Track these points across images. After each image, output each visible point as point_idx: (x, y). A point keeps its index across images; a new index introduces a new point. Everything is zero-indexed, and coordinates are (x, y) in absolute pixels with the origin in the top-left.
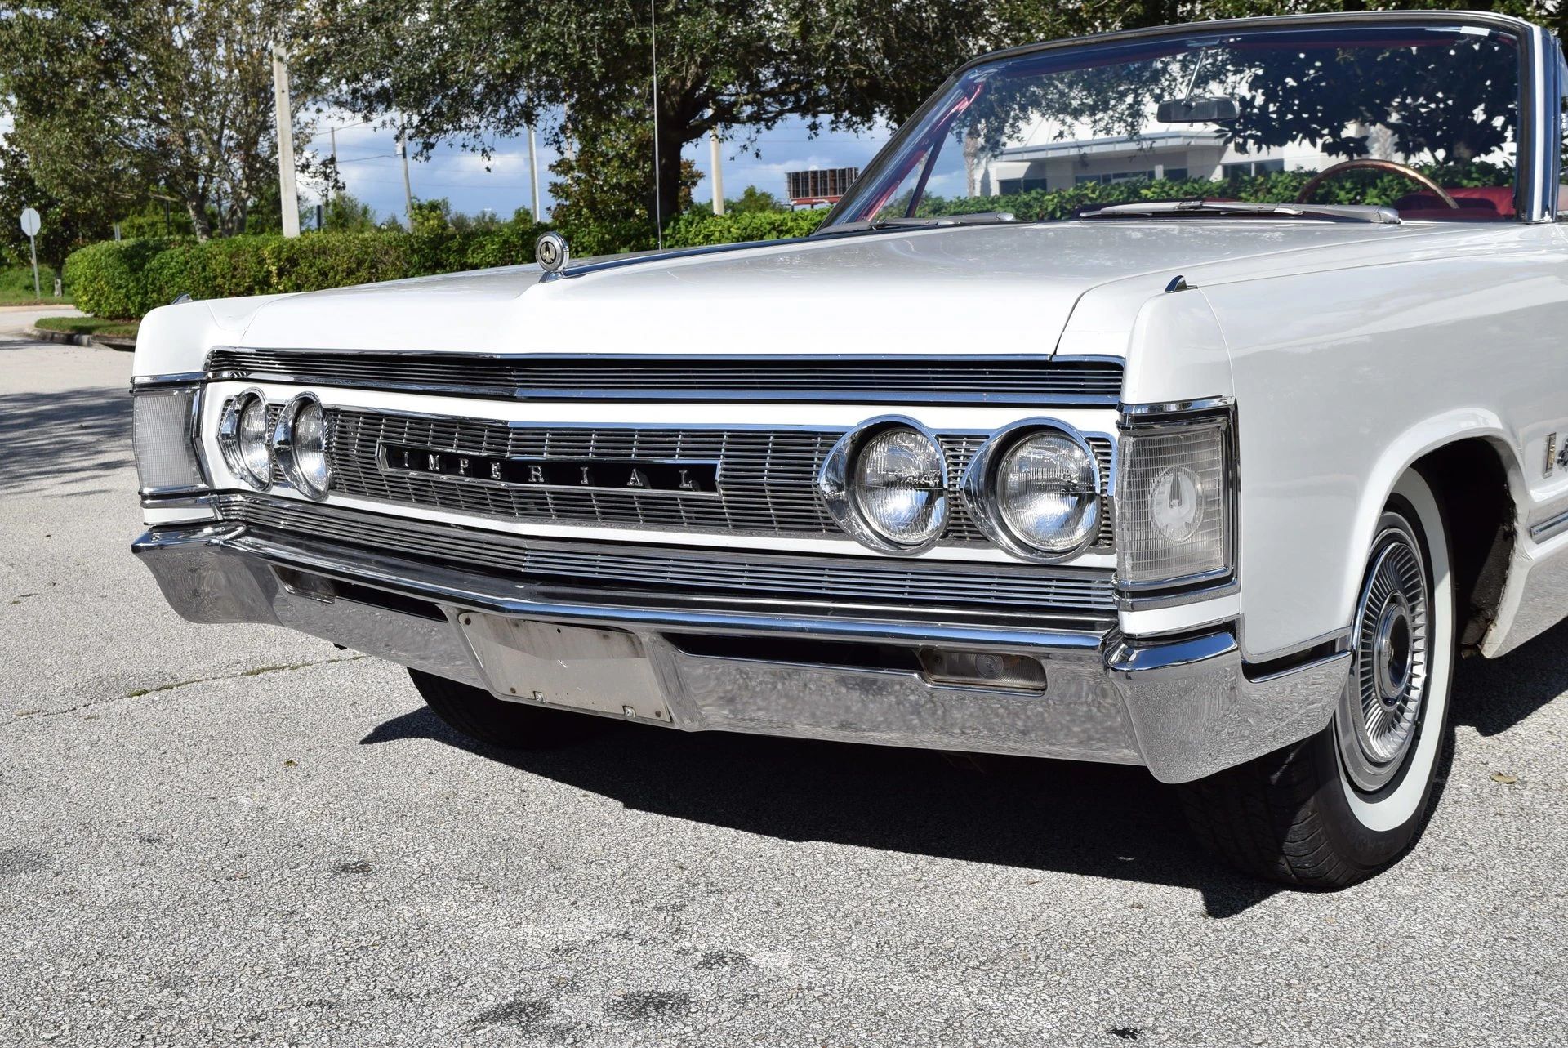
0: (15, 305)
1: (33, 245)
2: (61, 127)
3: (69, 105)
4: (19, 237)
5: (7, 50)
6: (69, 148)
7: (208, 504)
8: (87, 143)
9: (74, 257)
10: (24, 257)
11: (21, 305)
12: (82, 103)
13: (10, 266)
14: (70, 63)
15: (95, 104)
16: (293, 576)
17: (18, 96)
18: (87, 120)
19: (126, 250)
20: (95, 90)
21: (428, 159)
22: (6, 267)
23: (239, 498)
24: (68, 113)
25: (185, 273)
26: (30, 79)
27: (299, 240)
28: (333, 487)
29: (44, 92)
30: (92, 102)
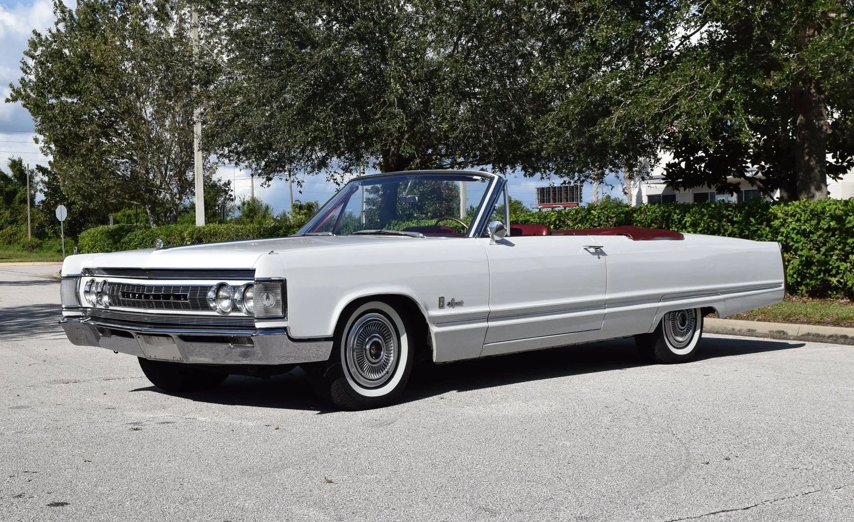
0: (50, 261)
1: (62, 226)
2: (78, 163)
3: (83, 151)
4: (54, 221)
5: (51, 121)
6: (82, 174)
7: (81, 311)
8: (92, 171)
9: (83, 234)
10: (57, 234)
11: (53, 261)
12: (90, 150)
13: (50, 238)
14: (84, 129)
15: (97, 151)
16: (102, 330)
17: (55, 146)
18: (92, 160)
19: (112, 231)
20: (98, 143)
21: (269, 186)
22: (47, 239)
23: (90, 309)
24: (82, 156)
25: (143, 245)
26: (62, 137)
27: (204, 228)
28: (111, 305)
29: (70, 144)
30: (95, 150)
